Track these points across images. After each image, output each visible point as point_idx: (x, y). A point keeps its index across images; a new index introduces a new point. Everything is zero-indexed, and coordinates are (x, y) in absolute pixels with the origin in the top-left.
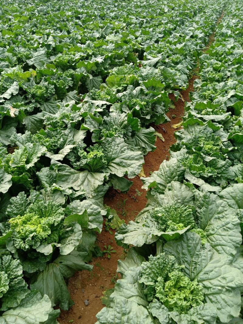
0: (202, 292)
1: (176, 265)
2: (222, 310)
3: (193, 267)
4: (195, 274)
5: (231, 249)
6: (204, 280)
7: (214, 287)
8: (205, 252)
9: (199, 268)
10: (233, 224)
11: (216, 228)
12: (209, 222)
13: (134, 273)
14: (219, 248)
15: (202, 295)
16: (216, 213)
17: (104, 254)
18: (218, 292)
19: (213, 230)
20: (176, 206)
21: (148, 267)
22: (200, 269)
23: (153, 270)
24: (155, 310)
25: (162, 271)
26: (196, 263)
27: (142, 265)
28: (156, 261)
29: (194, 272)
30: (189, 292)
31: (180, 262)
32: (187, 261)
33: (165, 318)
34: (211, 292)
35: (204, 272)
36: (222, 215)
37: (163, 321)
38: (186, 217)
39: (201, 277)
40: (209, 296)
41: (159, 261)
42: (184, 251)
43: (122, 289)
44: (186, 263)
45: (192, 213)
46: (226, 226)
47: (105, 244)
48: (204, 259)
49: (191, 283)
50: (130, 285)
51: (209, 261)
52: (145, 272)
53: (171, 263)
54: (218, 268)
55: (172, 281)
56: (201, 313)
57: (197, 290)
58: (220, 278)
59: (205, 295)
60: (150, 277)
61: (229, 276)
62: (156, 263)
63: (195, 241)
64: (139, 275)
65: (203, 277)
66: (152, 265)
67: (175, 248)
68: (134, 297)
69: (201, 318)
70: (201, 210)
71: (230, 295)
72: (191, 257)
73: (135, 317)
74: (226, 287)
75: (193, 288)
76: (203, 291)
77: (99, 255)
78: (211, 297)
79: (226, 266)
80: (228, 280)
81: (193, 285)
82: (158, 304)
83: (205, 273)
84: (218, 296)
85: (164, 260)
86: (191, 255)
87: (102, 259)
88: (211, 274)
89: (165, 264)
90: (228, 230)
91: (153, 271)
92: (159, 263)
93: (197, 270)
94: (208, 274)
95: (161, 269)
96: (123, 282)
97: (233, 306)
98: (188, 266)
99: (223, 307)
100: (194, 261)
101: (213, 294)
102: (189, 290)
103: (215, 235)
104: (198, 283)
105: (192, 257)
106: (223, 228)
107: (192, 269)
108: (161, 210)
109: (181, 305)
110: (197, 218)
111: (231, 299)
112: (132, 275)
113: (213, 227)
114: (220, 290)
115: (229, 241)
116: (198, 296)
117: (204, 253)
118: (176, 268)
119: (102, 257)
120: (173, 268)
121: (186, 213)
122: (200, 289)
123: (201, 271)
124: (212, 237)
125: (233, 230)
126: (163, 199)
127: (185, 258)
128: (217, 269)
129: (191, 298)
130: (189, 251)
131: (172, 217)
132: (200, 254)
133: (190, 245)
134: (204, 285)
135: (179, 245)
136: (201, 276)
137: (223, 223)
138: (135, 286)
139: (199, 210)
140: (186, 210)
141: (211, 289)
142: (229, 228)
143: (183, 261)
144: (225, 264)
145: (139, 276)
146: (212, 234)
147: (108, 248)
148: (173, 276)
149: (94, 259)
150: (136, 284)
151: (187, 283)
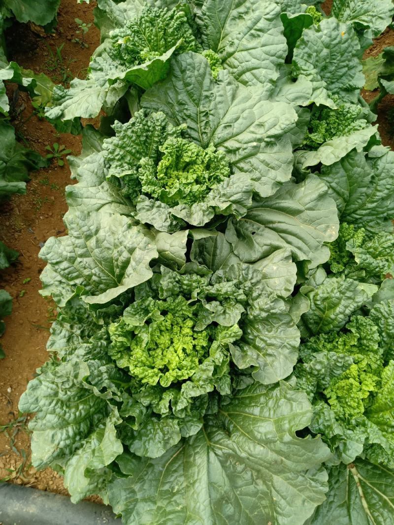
0: (225, 161)
1: (171, 128)
2: (263, 178)
3: (203, 124)
4: (209, 135)
5: (269, 71)
6: (226, 140)
7: (245, 146)
8: (220, 89)
9: (213, 121)
10: (267, 19)
11: (237, 39)
12: (222, 32)
13: (94, 167)
14: (247, 76)
15: (226, 166)
16: (233, 7)
17: (51, 161)
18: (253, 151)
19: (232, 44)
20: (152, 15)
21: (117, 146)
22: (216, 123)
23: (128, 149)
24: (145, 214)
25: (147, 147)
26: (207, 113)
27: (105, 145)
28: (130, 131)
29: (206, 131)
30: (201, 167)
31: (178, 120)
32: (189, 116)
33: (164, 220)
34: (240, 157)
35: (223, 125)
36: (246, 7)
37: (161, 225)
38: (176, 33)
39: (219, 136)
40: (238, 165)
41: (135, 129)
42: (180, 98)
43: (79, 200)
44: (189, 120)
45: (185, 19)
46: (256, 27)
47: (46, 143)
48: (220, 102)
49: (203, 152)
50: (93, 190)
51: (230, 103)
52: (112, 157)
53: (160, 125)
54: (247, 111)
55: (167, 157)
56: (226, 193)
57: (216, 160)
58: (254, 127)
59: (231, 165)
60: (126, 163)
61: (268, 119)
62: (129, 133)
63: (198, 71)
64: (105, 166)
65: (222, 134)
66: (123, 139)
67: (163, 97)
68: (107, 207)
69: (226, 200)
70: (204, 7)
71: (273, 152)
72: (196, 104)
73: (109, 236)
74: (266, 139)
75: (207, 159)
76: (227, 159)
77: (41, 165)
78: (241, 165)
79: (262, 102)
80: (267, 125)
81: (207, 154)
82: (147, 202)
83: (225, 127)
84: (253, 160)
85: (144, 125)
86: (194, 100)
87: (50, 171)
88: (236, 125)
89: (148, 131)
90: (259, 36)
91: (127, 151)
92: (136, 133)
93: (211, 126)
94: (230, 126)
95: (144, 144)
96: (78, 188)
97: (280, 167)
98: (193, 125)
99: (264, 174)
100: (203, 110)
101: (244, 158)
102: (201, 165)
103: (237, 55)
104: (215, 149)
105: (198, 105)
106: (249, 33)
107: (203, 128)
108: (124, 32)
109: (190, 192)
110: (198, 32)
111: (276, 156)
112: (92, 170)
113: (230, 39)
114: (255, 147)
115: (264, 56)
116: (219, 171)
117: (219, 91)
118: (170, 132)
119: (48, 167)
120: (165, 134)
121: (174, 24)
122: (220, 157)
123: (218, 124)
124: (231, 60)
125: (269, 32)
126: (125, 11)
127: (185, 111)
128: (245, 114)
129: (207, 176)
130: (190, 94)
131: (150, 42)
132: (212, 93)
133: (188, 80)
134: (226, 148)
135: (170, 89)
136: (220, 134)
137: (249, 23)
138: (103, 188)
139: (199, 13)
140: (172, 17)
141: (240, 150)
142: (260, 30)
143: (182, 117)
144: (260, 100)
145: (105, 169)
146: (230, 55)
147: (54, 149)
148: (167, 148)
149: (34, 174)
150: (105, 184)
151: (196, 153)
